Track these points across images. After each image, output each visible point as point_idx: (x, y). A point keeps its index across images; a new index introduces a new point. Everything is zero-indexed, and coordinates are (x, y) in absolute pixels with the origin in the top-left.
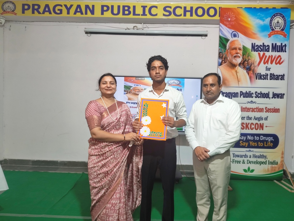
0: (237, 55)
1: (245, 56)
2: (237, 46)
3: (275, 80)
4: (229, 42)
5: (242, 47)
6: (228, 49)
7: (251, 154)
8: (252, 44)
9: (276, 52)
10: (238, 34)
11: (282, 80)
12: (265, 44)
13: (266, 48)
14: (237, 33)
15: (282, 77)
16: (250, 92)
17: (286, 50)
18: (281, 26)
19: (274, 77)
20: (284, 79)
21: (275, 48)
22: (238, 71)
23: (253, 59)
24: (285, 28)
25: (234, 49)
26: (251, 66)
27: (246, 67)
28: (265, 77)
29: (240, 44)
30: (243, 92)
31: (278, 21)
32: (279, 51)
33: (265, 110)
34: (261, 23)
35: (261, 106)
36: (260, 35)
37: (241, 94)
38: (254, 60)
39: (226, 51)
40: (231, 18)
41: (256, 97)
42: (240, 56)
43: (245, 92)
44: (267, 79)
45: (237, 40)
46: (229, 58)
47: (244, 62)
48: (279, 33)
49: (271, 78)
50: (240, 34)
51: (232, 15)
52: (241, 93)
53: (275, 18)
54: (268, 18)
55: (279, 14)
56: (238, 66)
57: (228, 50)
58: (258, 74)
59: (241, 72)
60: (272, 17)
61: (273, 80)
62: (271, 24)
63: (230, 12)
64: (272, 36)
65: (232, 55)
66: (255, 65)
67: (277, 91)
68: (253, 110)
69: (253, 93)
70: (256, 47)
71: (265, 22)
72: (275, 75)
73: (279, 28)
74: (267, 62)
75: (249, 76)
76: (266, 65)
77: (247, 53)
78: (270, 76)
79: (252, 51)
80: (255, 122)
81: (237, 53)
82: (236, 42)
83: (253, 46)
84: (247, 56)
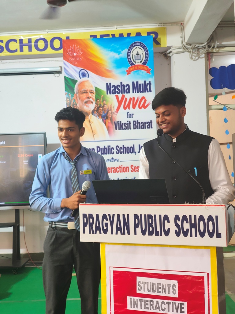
0: (89, 100)
1: (98, 100)
2: (87, 87)
3: (140, 129)
4: (77, 83)
5: (94, 90)
6: (77, 93)
8: (107, 84)
9: (138, 92)
10: (88, 73)
11: (149, 128)
12: (123, 84)
13: (126, 88)
14: (87, 71)
15: (149, 125)
16: (110, 146)
17: (151, 90)
18: (142, 59)
19: (138, 125)
20: (152, 126)
21: (137, 87)
22: (91, 120)
23: (110, 104)
24: (147, 61)
25: (84, 92)
26: (107, 113)
27: (101, 115)
28: (127, 126)
29: (92, 86)
30: (101, 147)
31: (138, 53)
32: (143, 92)
33: (130, 169)
34: (117, 56)
35: (125, 165)
36: (116, 72)
37: (99, 150)
38: (111, 106)
39: (74, 95)
40: (77, 52)
41: (117, 153)
42: (93, 102)
43: (104, 147)
44: (130, 129)
45: (88, 81)
46: (79, 104)
47: (98, 108)
48: (140, 67)
49: (135, 127)
50: (90, 72)
51: (78, 48)
52: (98, 148)
53: (134, 48)
54: (124, 49)
55: (138, 43)
56: (91, 114)
57: (76, 95)
58: (118, 123)
59: (96, 121)
60: (130, 48)
61: (138, 129)
62: (129, 57)
63: (74, 45)
64: (131, 72)
65: (82, 101)
66: (113, 112)
68: (115, 170)
69: (113, 148)
70: (112, 88)
71: (121, 55)
72: (139, 123)
73: (139, 61)
74: (128, 106)
75: (106, 126)
76: (127, 110)
77: (102, 97)
78: (134, 125)
79: (107, 94)
81: (88, 98)
82: (86, 84)
83: (109, 87)
84: (101, 100)
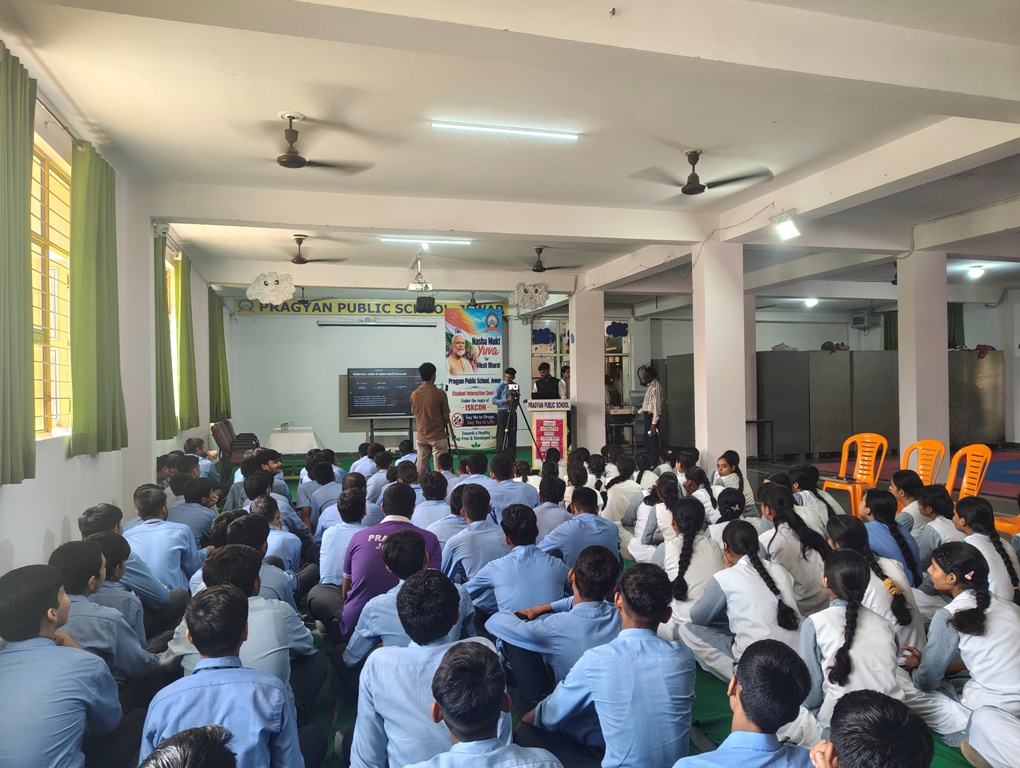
0: (461, 348)
1: (467, 348)
2: (460, 340)
3: (492, 368)
4: (454, 337)
5: (464, 341)
6: (454, 343)
7: (477, 431)
8: (473, 338)
9: (492, 344)
12: (483, 339)
14: (460, 329)
16: (474, 378)
17: (500, 343)
18: (495, 324)
21: (492, 341)
22: (462, 361)
24: (498, 325)
25: (458, 343)
26: (473, 357)
27: (469, 358)
28: (484, 365)
29: (463, 339)
31: (492, 320)
32: (495, 344)
33: (486, 393)
36: (479, 331)
39: (452, 344)
40: (455, 317)
41: (478, 383)
42: (464, 349)
43: (469, 379)
46: (455, 350)
47: (467, 353)
49: (489, 367)
51: (455, 314)
53: (490, 316)
55: (493, 314)
56: (462, 357)
59: (465, 361)
60: (487, 316)
62: (487, 322)
63: (453, 312)
64: (488, 332)
65: (457, 348)
67: (495, 378)
68: (477, 394)
70: (476, 341)
71: (481, 320)
72: (492, 364)
73: (493, 325)
75: (472, 365)
76: (485, 355)
77: (469, 346)
79: (473, 344)
80: (479, 403)
81: (461, 346)
82: (459, 337)
84: (469, 348)
